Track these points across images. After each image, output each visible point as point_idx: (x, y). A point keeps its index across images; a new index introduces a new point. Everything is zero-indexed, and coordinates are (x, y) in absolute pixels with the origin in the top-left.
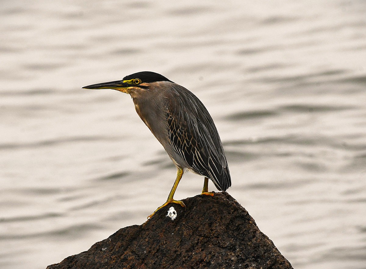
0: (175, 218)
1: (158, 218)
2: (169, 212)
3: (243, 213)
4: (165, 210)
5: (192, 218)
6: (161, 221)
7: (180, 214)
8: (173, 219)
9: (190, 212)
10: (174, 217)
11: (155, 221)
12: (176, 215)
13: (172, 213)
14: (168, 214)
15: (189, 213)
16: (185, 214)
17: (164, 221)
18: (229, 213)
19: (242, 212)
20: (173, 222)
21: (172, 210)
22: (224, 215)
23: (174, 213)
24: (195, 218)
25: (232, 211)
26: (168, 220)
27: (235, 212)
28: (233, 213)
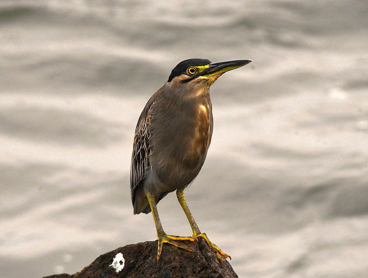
0: (121, 270)
1: (97, 268)
2: (115, 260)
3: (213, 274)
4: (110, 256)
5: (143, 273)
6: (101, 272)
7: (128, 265)
8: (117, 271)
9: (143, 263)
10: (119, 268)
11: (92, 272)
12: (123, 265)
13: (118, 262)
14: (113, 263)
15: (141, 265)
16: (137, 266)
17: (105, 273)
18: (194, 273)
19: (212, 272)
20: (117, 275)
21: (119, 257)
22: (186, 275)
23: (121, 263)
24: (147, 274)
25: (199, 269)
26: (111, 272)
27: (202, 271)
28: (199, 272)
